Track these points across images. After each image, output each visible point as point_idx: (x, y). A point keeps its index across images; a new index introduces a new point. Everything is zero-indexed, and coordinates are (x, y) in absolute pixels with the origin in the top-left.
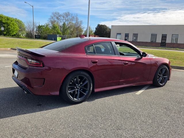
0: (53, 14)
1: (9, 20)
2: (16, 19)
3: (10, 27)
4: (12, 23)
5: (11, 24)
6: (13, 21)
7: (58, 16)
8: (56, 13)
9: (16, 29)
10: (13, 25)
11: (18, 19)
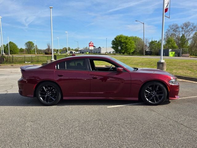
0: (170, 26)
1: (128, 40)
2: (136, 37)
3: (128, 46)
4: (130, 41)
5: (128, 43)
6: (131, 40)
7: (175, 28)
8: (173, 25)
9: (133, 47)
10: (131, 43)
11: (137, 37)
